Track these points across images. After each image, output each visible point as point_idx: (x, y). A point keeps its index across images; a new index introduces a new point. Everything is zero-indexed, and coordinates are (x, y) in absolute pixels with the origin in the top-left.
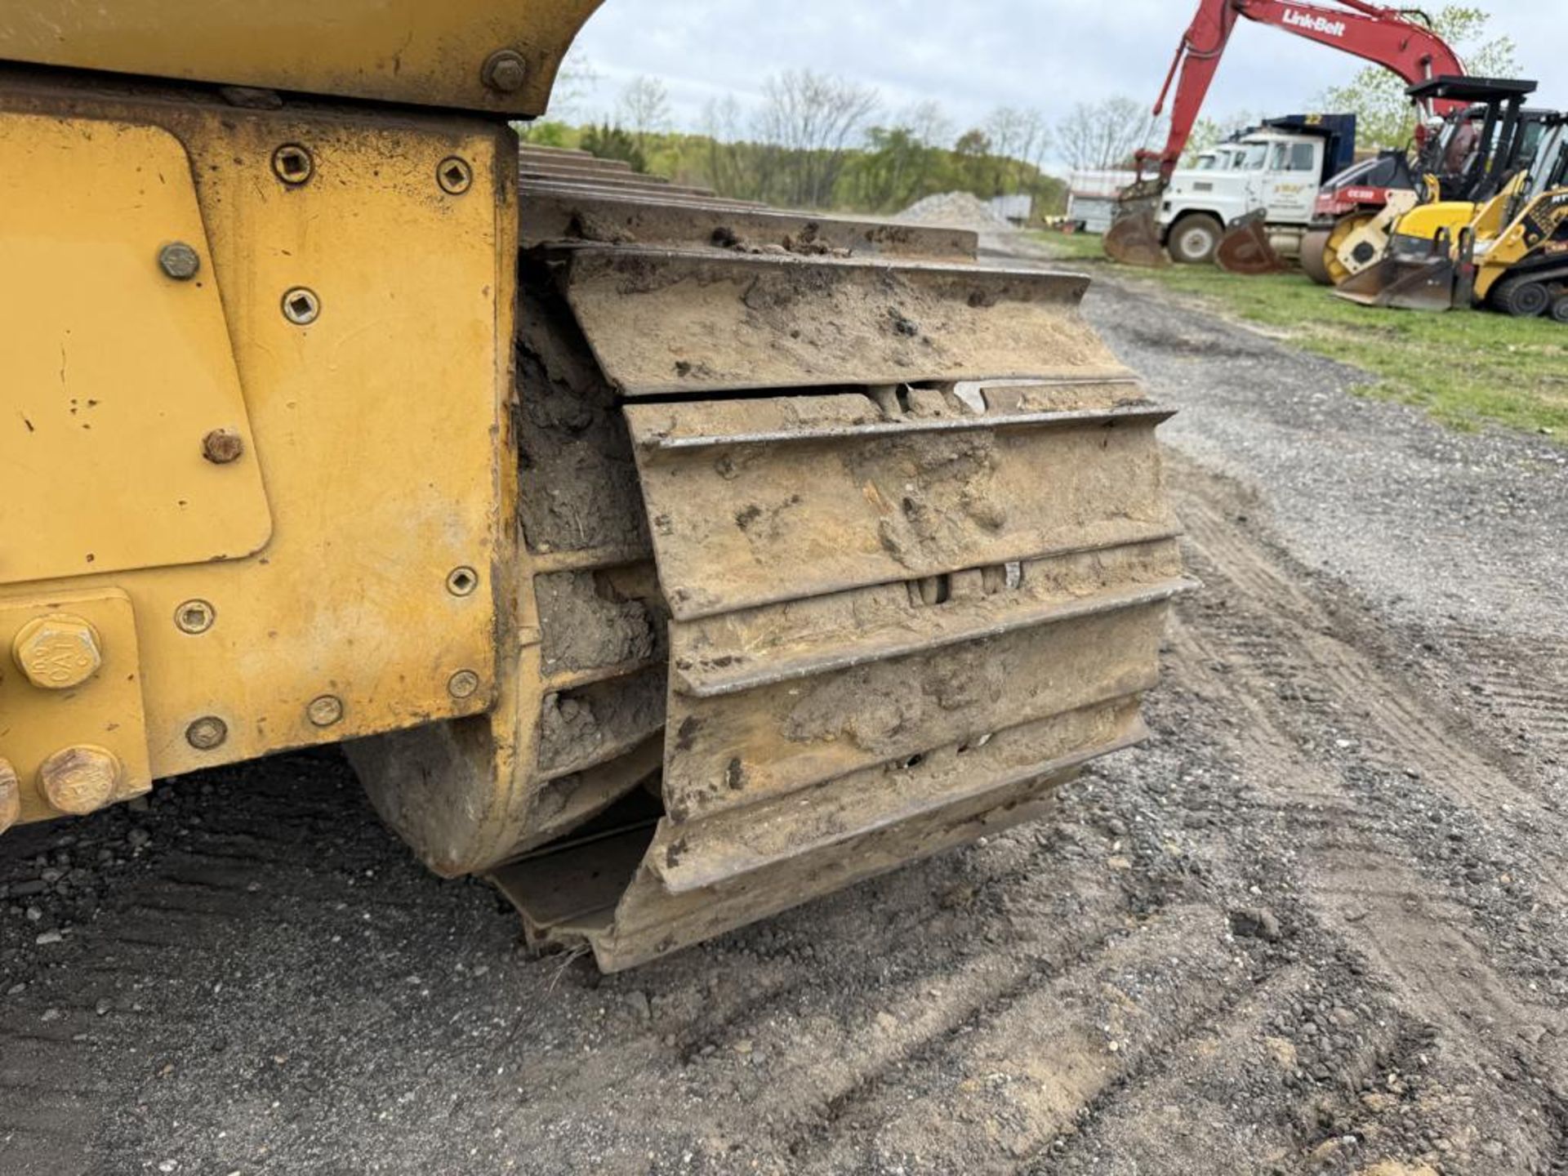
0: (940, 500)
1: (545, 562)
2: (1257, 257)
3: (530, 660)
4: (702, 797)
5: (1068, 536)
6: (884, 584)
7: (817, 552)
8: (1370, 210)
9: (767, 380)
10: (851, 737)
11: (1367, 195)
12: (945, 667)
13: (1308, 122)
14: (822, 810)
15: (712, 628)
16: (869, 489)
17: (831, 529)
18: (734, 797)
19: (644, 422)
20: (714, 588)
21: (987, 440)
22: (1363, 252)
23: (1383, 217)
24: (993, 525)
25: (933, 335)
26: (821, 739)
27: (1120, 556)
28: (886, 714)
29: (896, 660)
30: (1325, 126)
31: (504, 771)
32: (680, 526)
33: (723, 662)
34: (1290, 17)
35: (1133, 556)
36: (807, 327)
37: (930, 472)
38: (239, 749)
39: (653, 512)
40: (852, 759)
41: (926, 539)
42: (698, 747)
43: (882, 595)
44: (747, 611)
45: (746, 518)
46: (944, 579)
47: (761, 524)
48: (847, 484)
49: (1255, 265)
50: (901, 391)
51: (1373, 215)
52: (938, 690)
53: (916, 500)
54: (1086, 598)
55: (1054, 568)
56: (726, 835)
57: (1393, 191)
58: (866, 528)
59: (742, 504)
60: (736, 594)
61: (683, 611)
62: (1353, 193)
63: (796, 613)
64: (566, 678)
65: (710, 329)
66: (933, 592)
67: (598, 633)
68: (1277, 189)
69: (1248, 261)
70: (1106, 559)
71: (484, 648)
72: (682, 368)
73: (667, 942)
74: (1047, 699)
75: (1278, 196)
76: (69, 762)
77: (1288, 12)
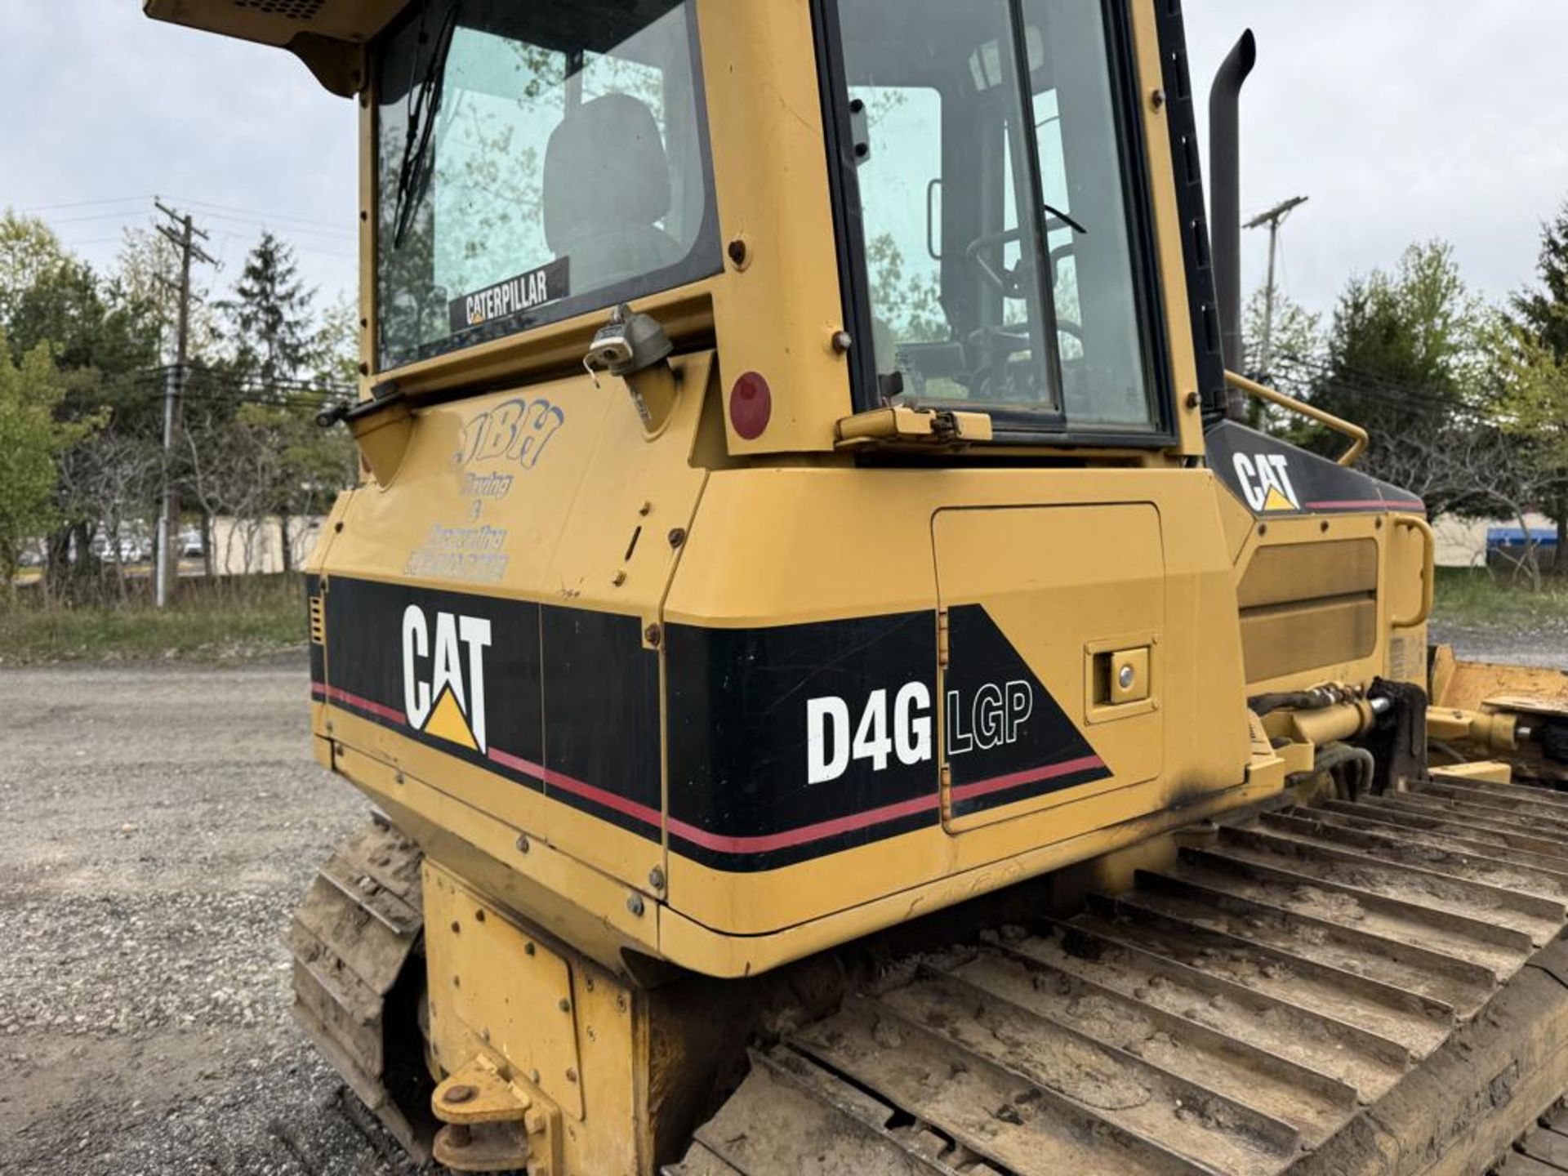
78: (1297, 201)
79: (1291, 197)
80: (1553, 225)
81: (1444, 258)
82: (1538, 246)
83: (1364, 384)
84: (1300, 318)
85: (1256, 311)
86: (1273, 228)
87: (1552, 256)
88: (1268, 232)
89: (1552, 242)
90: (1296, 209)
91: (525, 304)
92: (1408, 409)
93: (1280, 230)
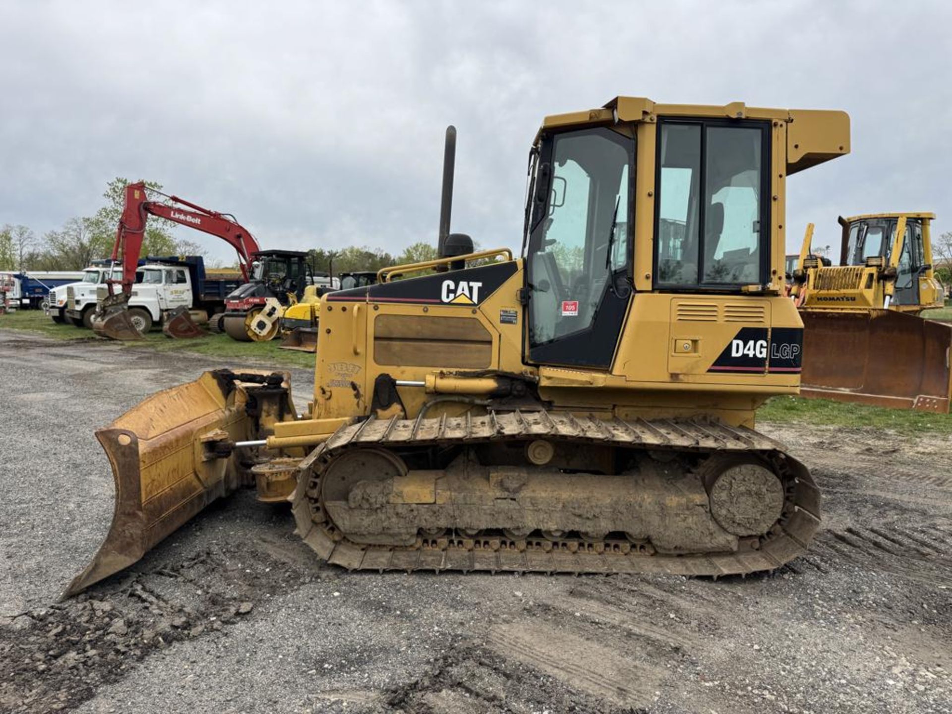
2: (189, 330)
8: (260, 307)
11: (257, 300)
13: (180, 260)
22: (261, 325)
23: (267, 309)
30: (188, 262)
34: (174, 214)
49: (189, 333)
51: (262, 309)
57: (268, 298)
62: (251, 300)
68: (172, 293)
69: (186, 331)
75: (173, 296)
77: (172, 213)
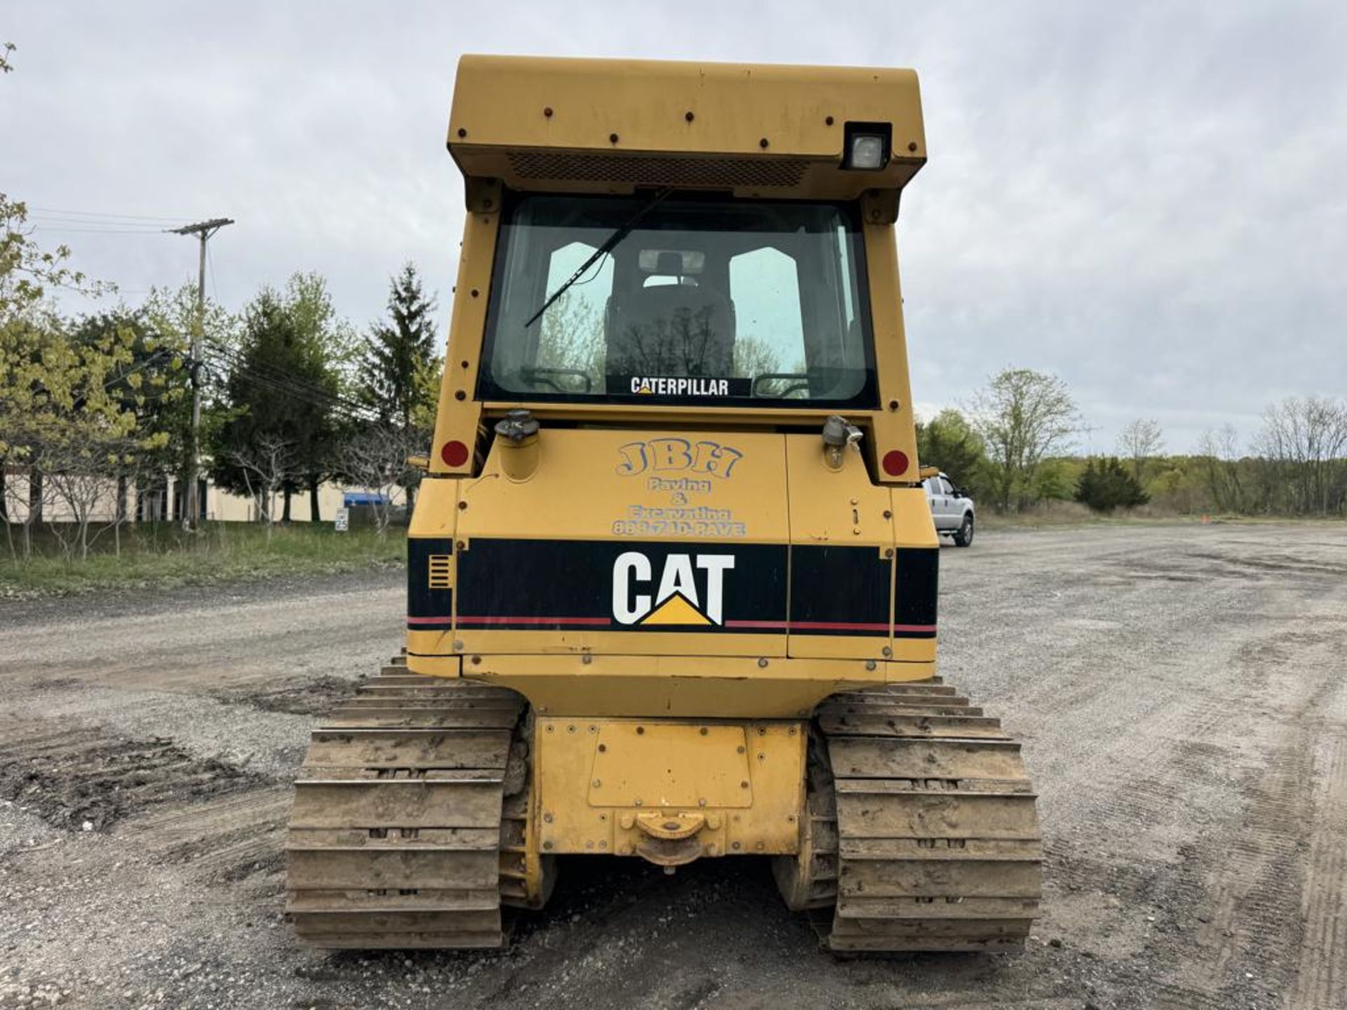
0: (934, 815)
1: (815, 818)
3: (809, 843)
4: (849, 891)
5: (983, 832)
6: (909, 838)
7: (886, 826)
9: (878, 774)
10: (898, 884)
12: (931, 869)
14: (892, 907)
15: (851, 842)
16: (907, 809)
17: (893, 820)
18: (859, 893)
19: (840, 785)
20: (852, 831)
21: (952, 799)
24: (954, 826)
25: (943, 763)
26: (888, 882)
27: (1009, 844)
28: (911, 880)
29: (912, 862)
31: (802, 874)
32: (845, 813)
33: (853, 851)
35: (1018, 844)
36: (898, 759)
37: (929, 807)
38: (741, 851)
39: (838, 808)
40: (900, 892)
41: (925, 827)
42: (849, 875)
43: (907, 842)
44: (862, 839)
45: (865, 813)
46: (933, 840)
47: (870, 815)
48: (899, 808)
50: (926, 780)
52: (928, 874)
53: (923, 814)
54: (990, 854)
55: (978, 843)
56: (859, 905)
58: (904, 821)
59: (864, 810)
60: (857, 834)
61: (843, 835)
63: (878, 842)
64: (818, 851)
65: (866, 759)
66: (929, 844)
67: (828, 840)
70: (1001, 843)
71: (796, 838)
72: (854, 770)
73: (852, 946)
74: (983, 890)
76: (712, 845)
78: (225, 222)
79: (220, 217)
80: (397, 281)
81: (321, 287)
82: (388, 294)
83: (278, 378)
84: (224, 317)
85: (181, 304)
86: (203, 239)
87: (397, 302)
88: (199, 242)
89: (397, 292)
90: (222, 228)
91: (703, 393)
92: (308, 400)
93: (209, 242)
